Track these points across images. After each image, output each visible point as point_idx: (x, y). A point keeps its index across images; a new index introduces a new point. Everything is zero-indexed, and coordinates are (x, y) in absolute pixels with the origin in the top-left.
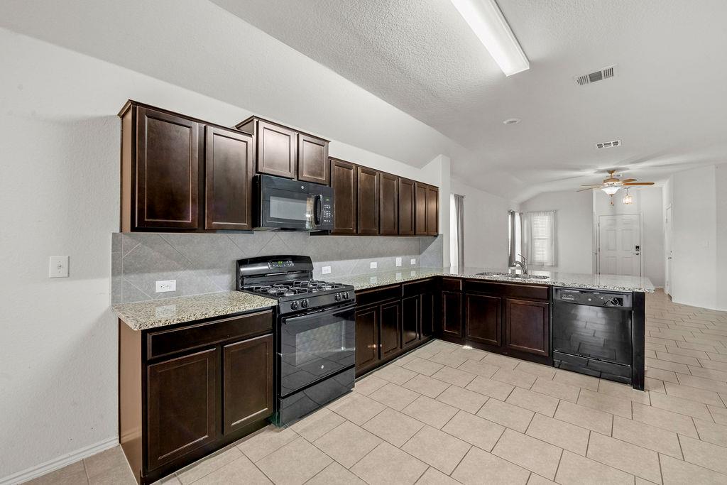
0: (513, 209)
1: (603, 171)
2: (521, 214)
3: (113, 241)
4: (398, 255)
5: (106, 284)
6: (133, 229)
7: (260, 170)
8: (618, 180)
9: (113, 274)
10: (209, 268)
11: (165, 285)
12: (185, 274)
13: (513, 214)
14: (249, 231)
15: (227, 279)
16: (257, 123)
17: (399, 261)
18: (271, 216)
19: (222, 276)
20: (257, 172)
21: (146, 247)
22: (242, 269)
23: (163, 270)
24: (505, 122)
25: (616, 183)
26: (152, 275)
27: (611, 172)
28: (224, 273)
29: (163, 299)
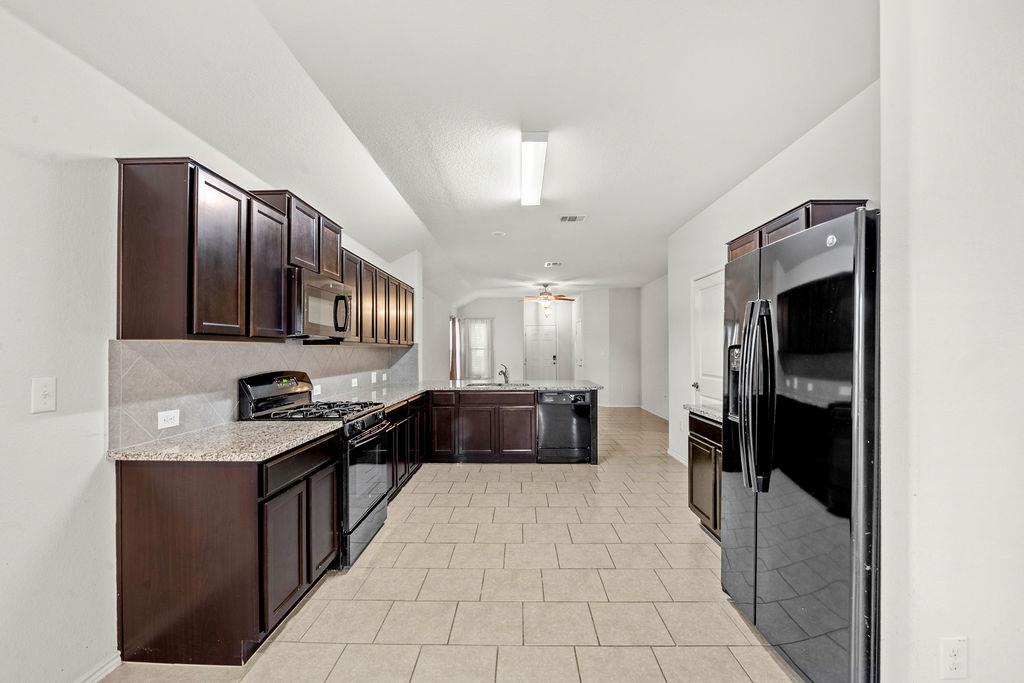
0: (454, 315)
1: (540, 285)
2: (459, 320)
3: (110, 353)
4: (373, 369)
5: (100, 419)
8: (550, 294)
9: (111, 405)
11: (168, 417)
12: (188, 401)
13: (454, 320)
15: (228, 405)
17: (374, 375)
19: (223, 402)
21: (147, 362)
23: (165, 395)
24: (493, 233)
25: (549, 297)
26: (153, 404)
27: (546, 286)
28: (225, 397)
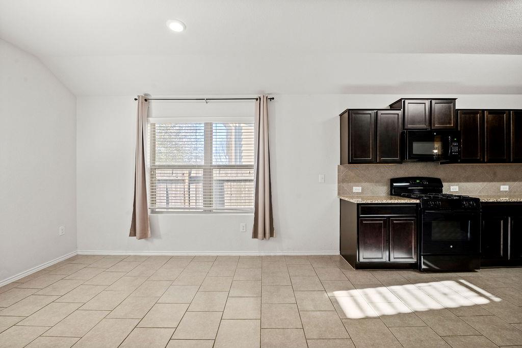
3: (338, 168)
6: (349, 163)
7: (406, 127)
9: (338, 183)
10: (376, 182)
11: (357, 189)
12: (366, 185)
14: (400, 162)
16: (404, 102)
18: (414, 153)
20: (404, 129)
22: (394, 184)
23: (356, 182)
26: (352, 184)
28: (384, 185)
29: (356, 195)
